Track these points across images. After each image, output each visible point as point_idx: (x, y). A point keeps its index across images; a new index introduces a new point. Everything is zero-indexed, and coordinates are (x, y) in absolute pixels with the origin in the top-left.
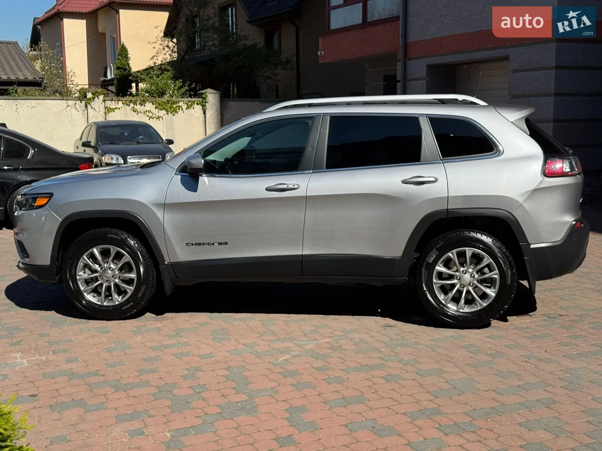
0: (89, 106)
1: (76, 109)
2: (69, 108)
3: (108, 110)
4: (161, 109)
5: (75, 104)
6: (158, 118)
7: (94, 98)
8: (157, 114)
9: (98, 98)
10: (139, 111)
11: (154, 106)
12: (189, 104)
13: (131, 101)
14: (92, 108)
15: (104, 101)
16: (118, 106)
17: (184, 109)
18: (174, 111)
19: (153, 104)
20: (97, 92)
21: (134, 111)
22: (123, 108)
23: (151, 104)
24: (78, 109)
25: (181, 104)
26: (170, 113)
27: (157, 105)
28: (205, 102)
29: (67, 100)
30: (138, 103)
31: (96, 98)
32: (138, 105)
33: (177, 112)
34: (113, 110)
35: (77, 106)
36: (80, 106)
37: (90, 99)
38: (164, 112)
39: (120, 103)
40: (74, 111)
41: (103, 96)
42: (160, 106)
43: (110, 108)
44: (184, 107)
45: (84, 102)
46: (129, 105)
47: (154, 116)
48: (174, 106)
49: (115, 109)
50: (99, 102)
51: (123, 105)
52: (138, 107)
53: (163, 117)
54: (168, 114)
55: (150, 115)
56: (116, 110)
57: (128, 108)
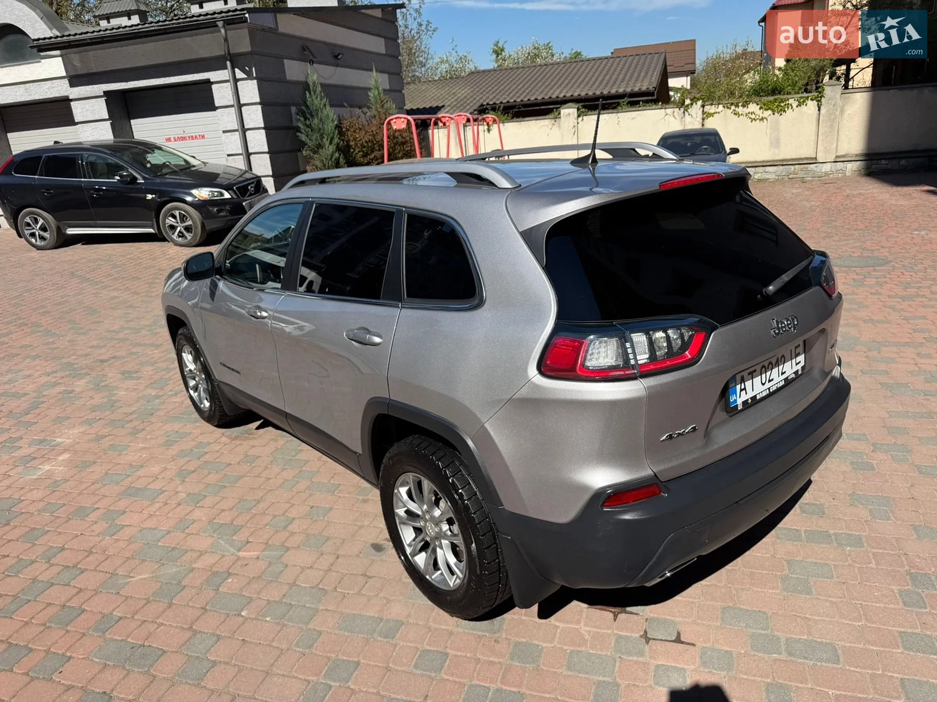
0: (686, 113)
1: (674, 116)
2: (667, 116)
3: (706, 115)
4: (766, 110)
5: (674, 112)
6: (762, 119)
7: (692, 104)
8: (761, 116)
9: (696, 104)
10: (740, 113)
11: (759, 106)
12: (802, 100)
13: (732, 104)
14: (689, 114)
15: (703, 106)
16: (718, 110)
17: (794, 107)
18: (781, 110)
19: (758, 105)
20: (695, 98)
21: (735, 114)
22: (723, 112)
23: (755, 104)
24: (677, 116)
25: (791, 101)
26: (776, 113)
27: (762, 105)
28: (821, 97)
29: (665, 108)
30: (740, 104)
31: (694, 103)
32: (740, 107)
33: (785, 111)
34: (712, 115)
35: (675, 114)
36: (678, 113)
37: (688, 106)
38: (770, 112)
39: (721, 106)
40: (672, 118)
41: (701, 101)
42: (765, 107)
43: (708, 113)
44: (795, 104)
45: (682, 109)
46: (730, 108)
47: (757, 117)
48: (782, 104)
49: (714, 113)
50: (697, 108)
51: (723, 109)
52: (740, 110)
53: (768, 118)
54: (774, 114)
55: (753, 116)
56: (715, 115)
57: (729, 111)
